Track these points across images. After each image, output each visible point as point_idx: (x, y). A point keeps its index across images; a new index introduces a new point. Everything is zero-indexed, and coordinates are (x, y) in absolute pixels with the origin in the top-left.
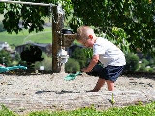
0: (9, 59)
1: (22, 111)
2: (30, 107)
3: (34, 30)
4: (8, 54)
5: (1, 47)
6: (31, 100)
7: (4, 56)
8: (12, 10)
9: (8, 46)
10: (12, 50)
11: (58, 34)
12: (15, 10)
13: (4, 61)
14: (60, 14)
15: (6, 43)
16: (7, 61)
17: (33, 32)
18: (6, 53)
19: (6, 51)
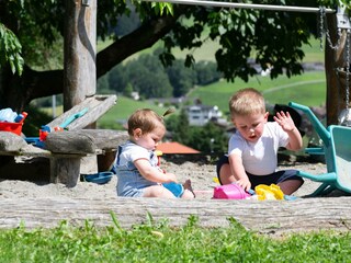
0: (222, 142)
1: (273, 232)
2: (291, 223)
3: (281, 73)
4: (222, 133)
5: (206, 117)
6: (293, 208)
7: (211, 136)
8: (236, 27)
9: (220, 114)
10: (229, 123)
11: (340, 73)
12: (243, 28)
13: (212, 147)
14: (342, 29)
15: (216, 108)
16: (218, 146)
17: (279, 76)
18: (217, 129)
19: (217, 125)
